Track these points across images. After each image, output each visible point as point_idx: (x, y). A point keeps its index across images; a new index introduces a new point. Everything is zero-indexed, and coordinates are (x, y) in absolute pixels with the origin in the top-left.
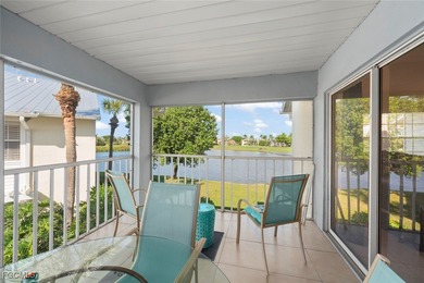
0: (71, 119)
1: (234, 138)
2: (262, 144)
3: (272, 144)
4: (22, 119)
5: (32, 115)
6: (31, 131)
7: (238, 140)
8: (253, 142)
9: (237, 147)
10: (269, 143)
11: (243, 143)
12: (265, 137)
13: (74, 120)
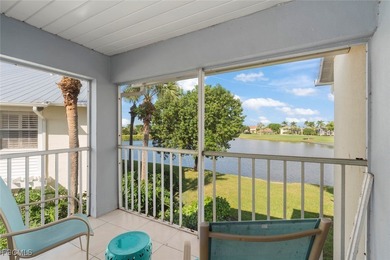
0: (72, 107)
1: (270, 126)
2: (308, 132)
3: (322, 133)
4: (35, 109)
5: (43, 104)
6: (47, 121)
7: (275, 128)
8: (294, 131)
9: (274, 136)
10: (317, 132)
11: (282, 131)
12: (311, 124)
13: (76, 109)
